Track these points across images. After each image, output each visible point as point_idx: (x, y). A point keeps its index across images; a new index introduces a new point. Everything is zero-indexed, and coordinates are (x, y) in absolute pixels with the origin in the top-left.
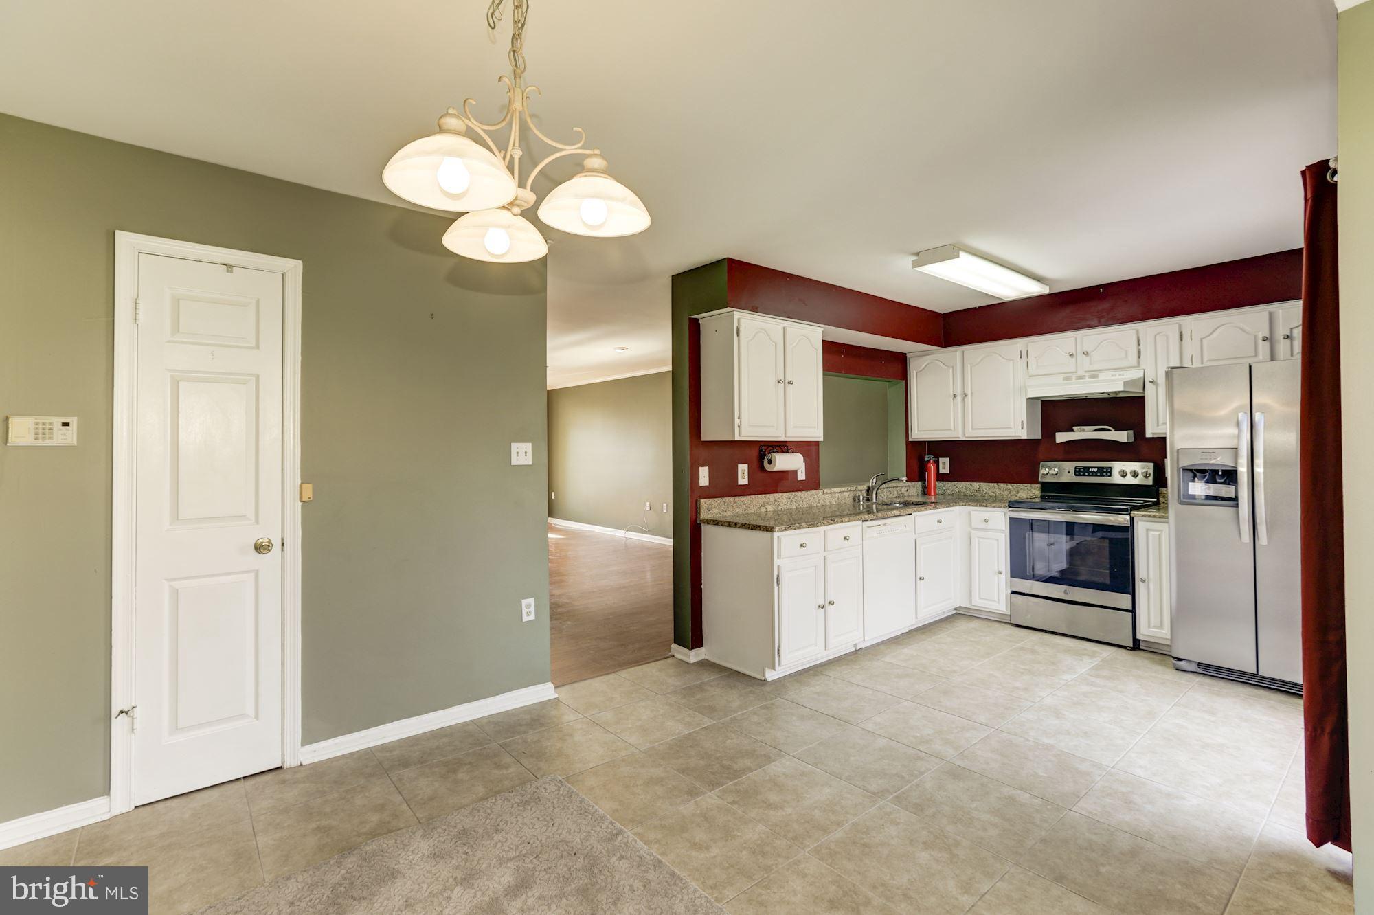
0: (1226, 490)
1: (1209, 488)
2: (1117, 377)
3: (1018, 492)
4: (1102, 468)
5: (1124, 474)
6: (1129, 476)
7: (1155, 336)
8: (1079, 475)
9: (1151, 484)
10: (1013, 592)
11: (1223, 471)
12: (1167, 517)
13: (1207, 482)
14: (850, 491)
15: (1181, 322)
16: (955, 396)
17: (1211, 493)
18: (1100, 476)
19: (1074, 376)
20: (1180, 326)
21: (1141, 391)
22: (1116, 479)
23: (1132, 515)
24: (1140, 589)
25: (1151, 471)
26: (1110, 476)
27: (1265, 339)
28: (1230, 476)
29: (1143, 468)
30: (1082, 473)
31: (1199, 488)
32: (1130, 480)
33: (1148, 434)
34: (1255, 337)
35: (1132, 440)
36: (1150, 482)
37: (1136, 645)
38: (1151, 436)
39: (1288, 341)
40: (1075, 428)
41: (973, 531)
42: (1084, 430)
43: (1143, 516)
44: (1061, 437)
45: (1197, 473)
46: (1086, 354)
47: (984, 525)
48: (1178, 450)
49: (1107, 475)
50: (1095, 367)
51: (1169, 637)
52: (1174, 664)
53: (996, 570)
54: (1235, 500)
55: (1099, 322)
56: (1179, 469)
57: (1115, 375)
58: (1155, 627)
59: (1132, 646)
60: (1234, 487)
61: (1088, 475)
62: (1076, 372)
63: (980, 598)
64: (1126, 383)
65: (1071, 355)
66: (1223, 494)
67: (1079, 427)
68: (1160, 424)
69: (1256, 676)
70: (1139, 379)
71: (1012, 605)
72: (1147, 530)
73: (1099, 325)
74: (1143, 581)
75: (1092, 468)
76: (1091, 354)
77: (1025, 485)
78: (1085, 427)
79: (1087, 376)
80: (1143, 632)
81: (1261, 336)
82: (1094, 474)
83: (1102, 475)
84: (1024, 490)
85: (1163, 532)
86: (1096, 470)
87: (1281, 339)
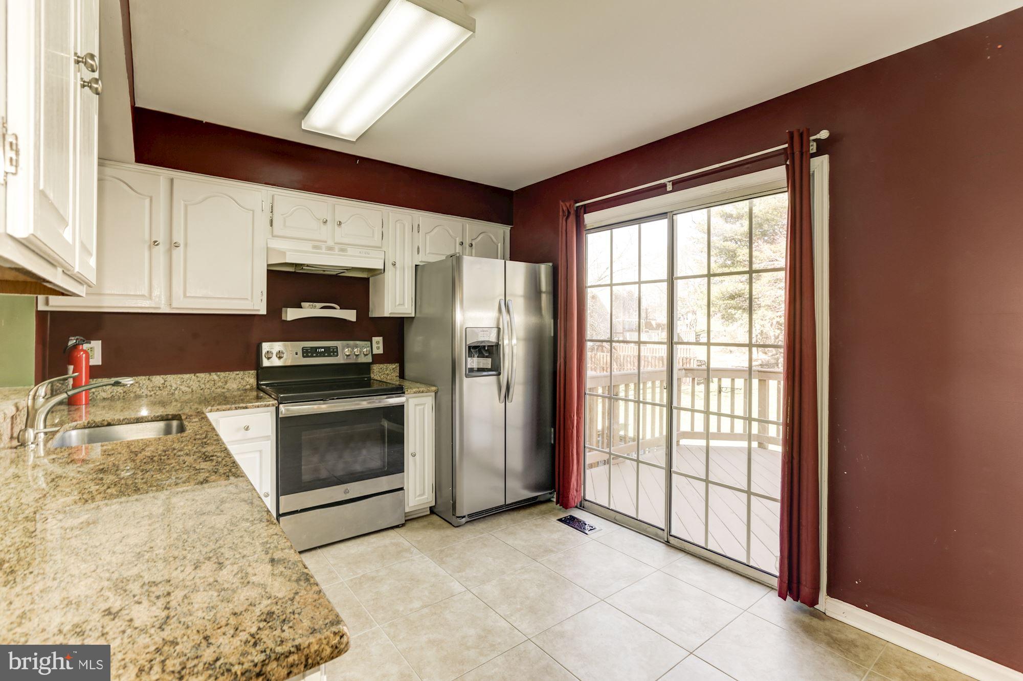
2: (364, 255)
3: (226, 382)
4: (329, 347)
7: (396, 222)
8: (308, 357)
15: (413, 215)
16: (155, 243)
19: (323, 246)
20: (412, 218)
22: (343, 359)
26: (337, 356)
27: (461, 244)
28: (492, 350)
30: (310, 354)
31: (474, 362)
34: (455, 241)
35: (356, 319)
36: (369, 359)
40: (303, 304)
42: (312, 307)
44: (291, 314)
46: (340, 224)
47: (240, 435)
48: (467, 328)
49: (334, 355)
51: (430, 500)
56: (466, 346)
57: (362, 252)
58: (420, 495)
59: (403, 523)
61: (317, 356)
62: (326, 242)
65: (325, 222)
67: (306, 303)
68: (397, 305)
69: (505, 505)
74: (414, 455)
75: (319, 348)
76: (342, 225)
77: (238, 372)
78: (315, 304)
79: (337, 248)
80: (411, 505)
81: (458, 240)
82: (322, 355)
83: (329, 356)
84: (235, 379)
85: (427, 405)
86: (323, 350)
87: (467, 246)
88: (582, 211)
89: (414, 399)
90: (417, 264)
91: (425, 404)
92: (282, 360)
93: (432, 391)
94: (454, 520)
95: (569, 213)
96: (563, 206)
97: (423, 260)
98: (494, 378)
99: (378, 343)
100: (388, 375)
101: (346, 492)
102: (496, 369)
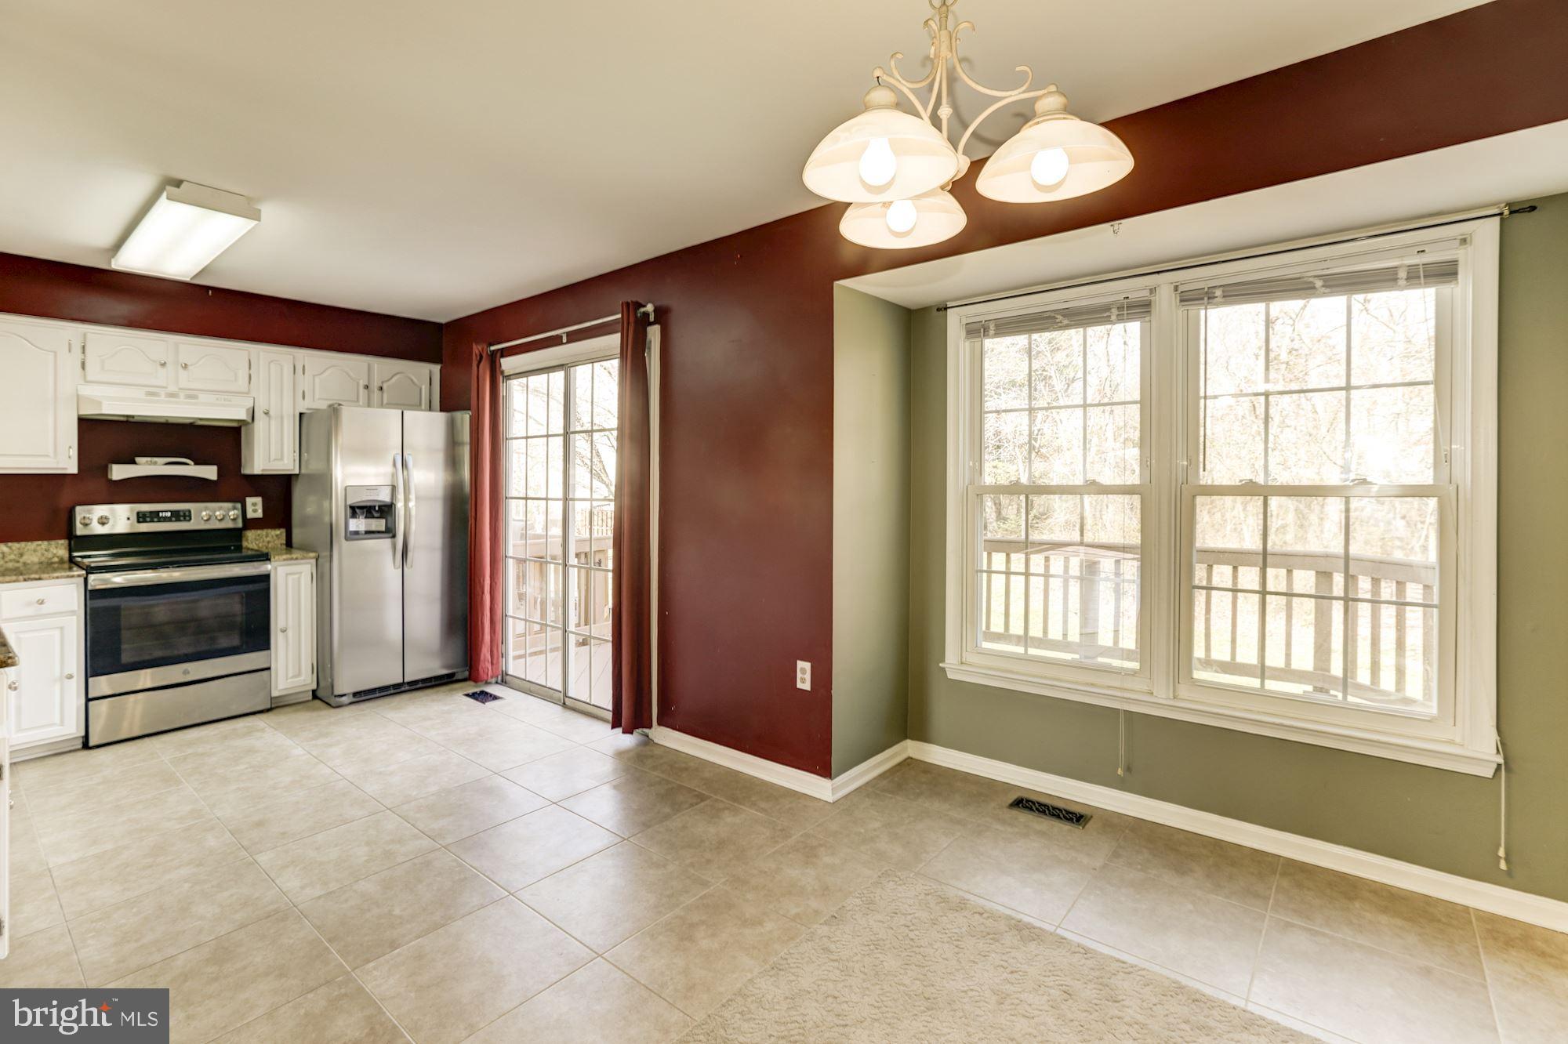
0: (384, 524)
1: (367, 523)
4: (177, 512)
5: (207, 518)
6: (213, 520)
7: (270, 364)
8: (144, 522)
9: (240, 526)
11: (382, 506)
13: (366, 517)
15: (294, 354)
17: (368, 528)
18: (176, 521)
19: (163, 392)
20: (294, 358)
21: (248, 420)
22: (198, 524)
24: (279, 641)
25: (239, 512)
26: (189, 520)
27: (365, 387)
28: (385, 511)
29: (229, 510)
30: (148, 519)
31: (359, 524)
32: (214, 525)
33: (253, 471)
34: (358, 383)
36: (239, 524)
37: (273, 705)
38: (258, 473)
39: (381, 392)
40: (138, 459)
42: (155, 463)
43: (284, 560)
44: (121, 472)
45: (354, 511)
46: (183, 366)
48: (346, 487)
49: (185, 520)
50: (195, 385)
51: (311, 681)
56: (346, 507)
58: (293, 677)
59: (268, 708)
60: (390, 521)
61: (159, 521)
62: (166, 388)
65: (163, 364)
66: (382, 528)
67: (144, 459)
68: (271, 460)
69: (402, 684)
72: (287, 575)
74: (283, 631)
75: (163, 511)
76: (190, 368)
78: (156, 459)
79: (182, 395)
80: (281, 687)
81: (362, 383)
82: (165, 519)
83: (178, 520)
85: (303, 574)
86: (168, 514)
87: (376, 390)
88: (499, 355)
89: (282, 568)
90: (302, 412)
91: (301, 573)
92: (106, 526)
93: (311, 558)
94: (333, 701)
95: (481, 357)
96: (476, 349)
97: (310, 407)
98: (389, 540)
99: (254, 504)
100: (269, 542)
101: (186, 672)
102: (390, 532)
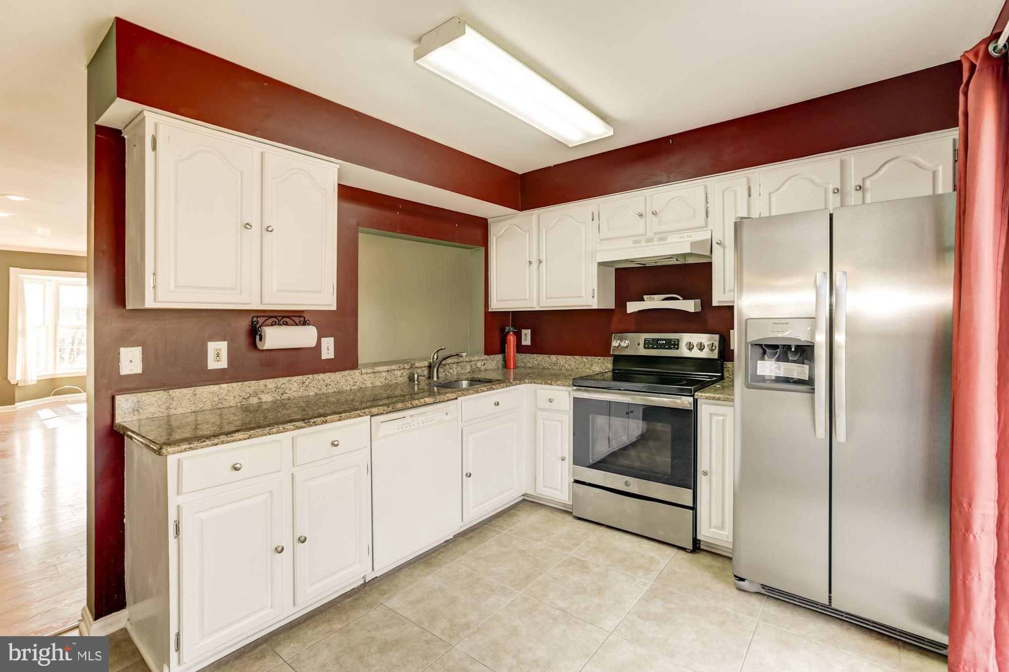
0: (798, 371)
1: (779, 368)
2: (686, 239)
3: (592, 365)
5: (690, 347)
6: (695, 349)
7: (724, 192)
8: (648, 348)
9: (716, 357)
10: (576, 481)
11: (797, 347)
12: (733, 400)
13: (778, 360)
14: (404, 368)
15: (749, 175)
16: (530, 263)
17: (782, 374)
19: (643, 239)
20: (748, 180)
21: (708, 254)
22: (684, 352)
23: (696, 397)
24: (703, 483)
25: (717, 344)
26: (677, 349)
27: (836, 191)
28: (804, 352)
29: (709, 340)
30: (651, 346)
31: (769, 368)
32: (696, 353)
33: (715, 303)
34: (826, 189)
35: (699, 309)
36: (715, 355)
37: (697, 547)
38: (717, 304)
39: (860, 193)
40: (645, 297)
41: (538, 412)
42: (654, 299)
43: (707, 398)
44: (633, 307)
45: (768, 349)
46: (654, 213)
47: (548, 405)
48: (746, 320)
49: (675, 348)
50: (664, 228)
51: (731, 540)
52: (735, 583)
53: (560, 455)
54: (809, 383)
55: (668, 177)
56: (747, 344)
57: (683, 237)
59: (692, 549)
60: (807, 367)
61: (657, 348)
62: (645, 234)
63: (544, 486)
64: (693, 244)
65: (641, 215)
66: (795, 376)
67: (649, 296)
68: (727, 291)
69: (828, 607)
70: (706, 240)
71: (574, 496)
72: (711, 414)
73: (669, 181)
74: (705, 474)
75: (660, 340)
76: (659, 214)
77: (599, 358)
78: (652, 296)
79: (655, 238)
81: (832, 187)
82: (662, 347)
83: (670, 348)
84: (598, 363)
86: (664, 342)
91: (725, 415)
98: (807, 395)
101: (627, 484)
